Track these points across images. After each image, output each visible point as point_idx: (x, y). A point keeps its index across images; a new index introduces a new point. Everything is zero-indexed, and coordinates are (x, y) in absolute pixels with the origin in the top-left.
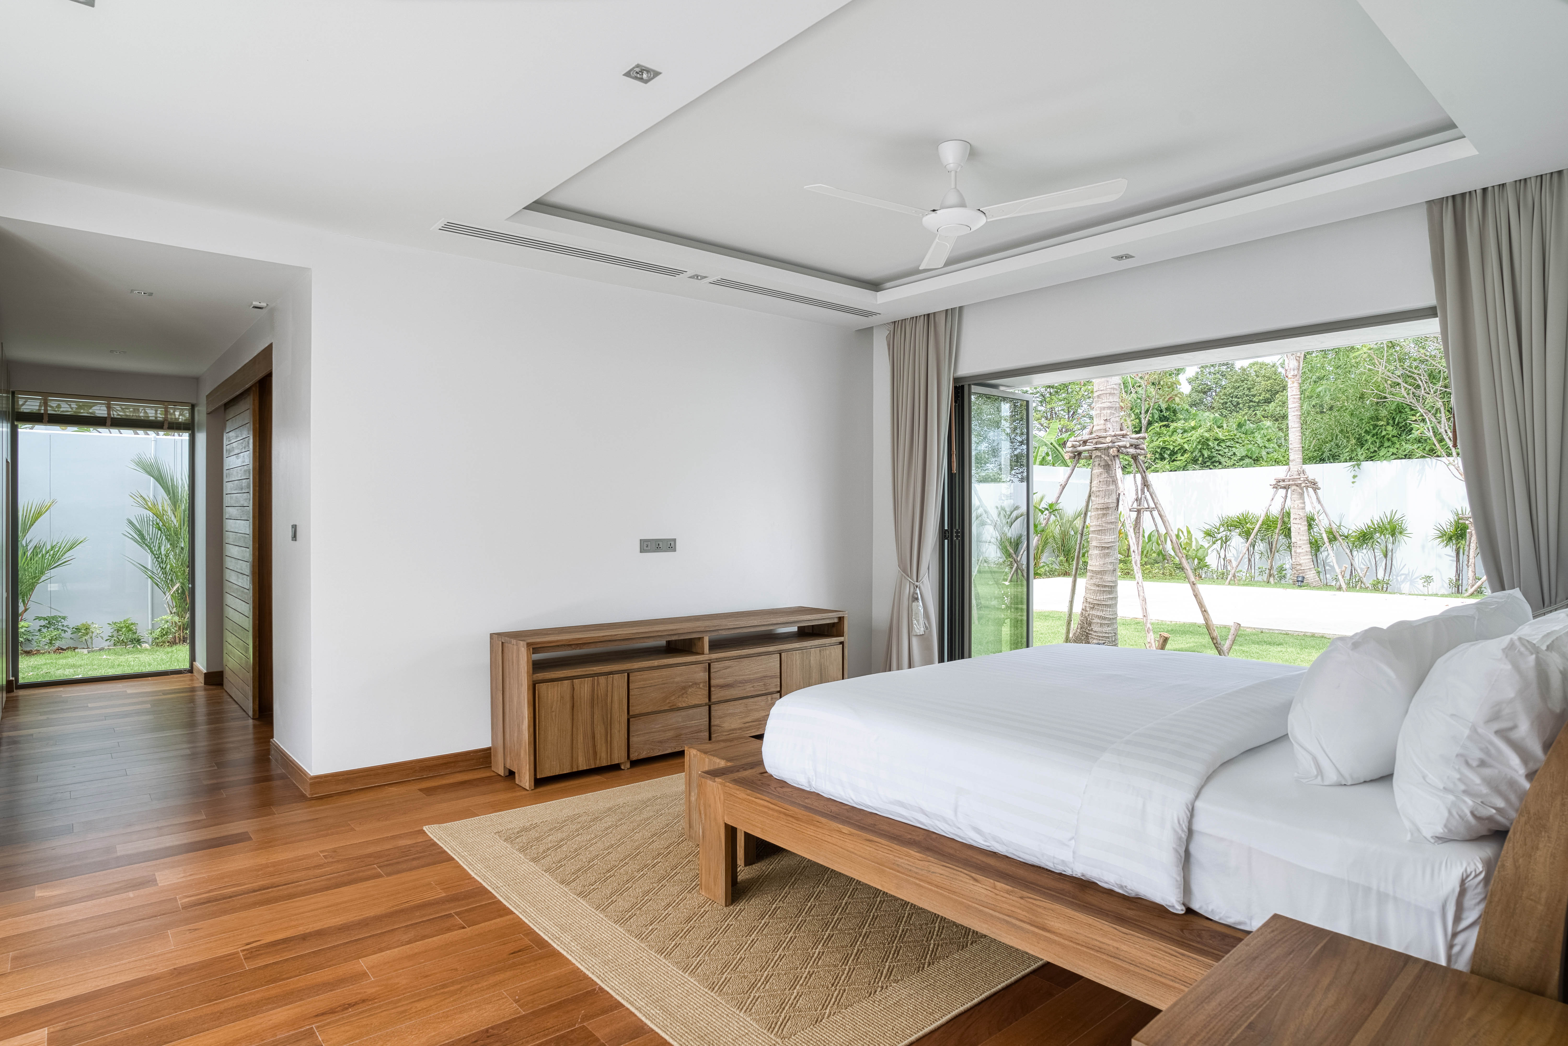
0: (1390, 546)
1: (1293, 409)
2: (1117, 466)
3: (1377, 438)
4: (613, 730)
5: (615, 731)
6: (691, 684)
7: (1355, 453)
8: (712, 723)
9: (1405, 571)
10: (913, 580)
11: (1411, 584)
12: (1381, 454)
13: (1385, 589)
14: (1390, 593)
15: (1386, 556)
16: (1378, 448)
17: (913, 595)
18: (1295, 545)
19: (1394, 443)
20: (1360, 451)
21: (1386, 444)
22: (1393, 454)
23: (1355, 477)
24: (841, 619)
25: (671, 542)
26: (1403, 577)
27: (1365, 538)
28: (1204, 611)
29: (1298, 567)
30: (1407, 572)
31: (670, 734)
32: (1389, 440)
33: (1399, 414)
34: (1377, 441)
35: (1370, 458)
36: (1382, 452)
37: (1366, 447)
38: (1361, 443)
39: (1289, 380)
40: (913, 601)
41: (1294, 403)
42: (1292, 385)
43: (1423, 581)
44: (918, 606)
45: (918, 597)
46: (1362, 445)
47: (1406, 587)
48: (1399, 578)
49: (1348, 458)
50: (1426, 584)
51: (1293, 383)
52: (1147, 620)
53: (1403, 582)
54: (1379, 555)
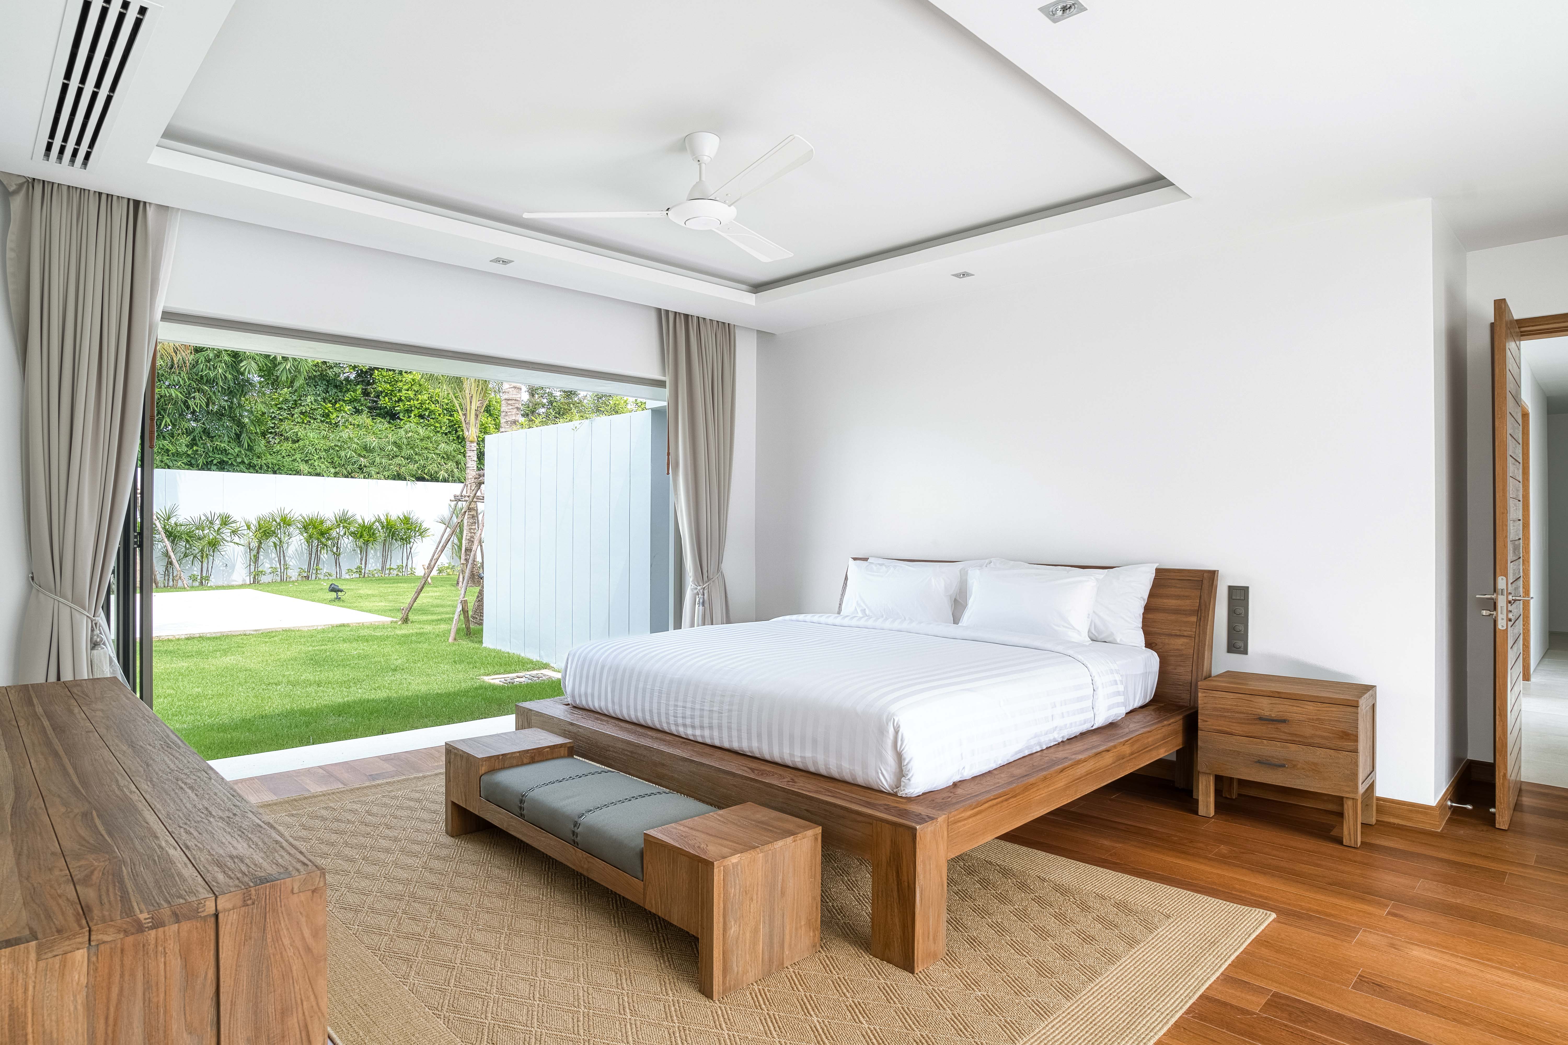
10: (91, 614)
17: (92, 638)
40: (92, 648)
45: (101, 641)
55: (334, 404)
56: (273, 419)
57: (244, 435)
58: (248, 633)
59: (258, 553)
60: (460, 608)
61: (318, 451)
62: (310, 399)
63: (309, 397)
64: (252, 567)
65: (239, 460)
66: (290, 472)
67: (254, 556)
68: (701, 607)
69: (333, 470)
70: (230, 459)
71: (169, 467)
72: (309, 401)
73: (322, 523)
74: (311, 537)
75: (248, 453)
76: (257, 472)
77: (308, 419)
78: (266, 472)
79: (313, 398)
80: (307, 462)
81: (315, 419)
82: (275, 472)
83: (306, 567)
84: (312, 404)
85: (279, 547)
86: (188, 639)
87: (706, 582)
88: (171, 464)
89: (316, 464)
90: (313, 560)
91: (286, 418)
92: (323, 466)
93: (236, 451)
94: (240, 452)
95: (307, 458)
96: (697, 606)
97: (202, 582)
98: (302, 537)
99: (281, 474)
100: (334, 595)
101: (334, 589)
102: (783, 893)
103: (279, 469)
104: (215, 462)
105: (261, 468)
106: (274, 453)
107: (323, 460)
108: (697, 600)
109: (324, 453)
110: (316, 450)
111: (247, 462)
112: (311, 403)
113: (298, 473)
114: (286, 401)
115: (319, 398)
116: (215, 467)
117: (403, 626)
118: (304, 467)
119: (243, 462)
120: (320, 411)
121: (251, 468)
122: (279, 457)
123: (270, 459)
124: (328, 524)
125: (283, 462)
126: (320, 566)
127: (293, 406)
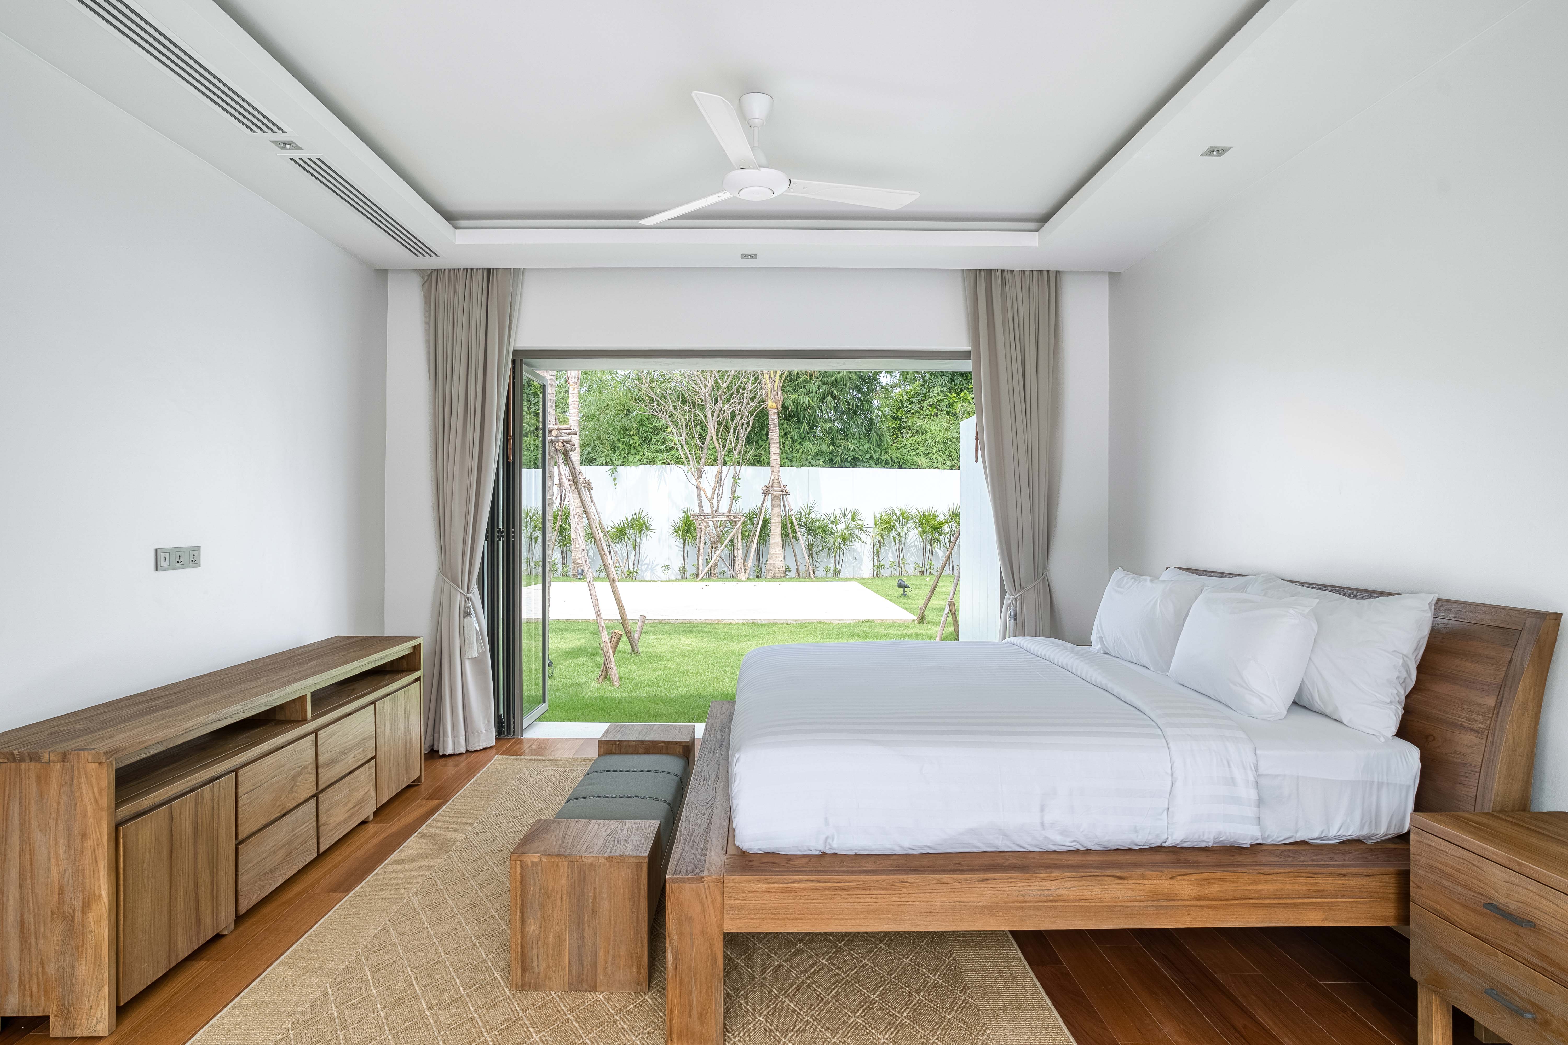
0: (638, 540)
1: (574, 414)
2: (561, 462)
3: (626, 445)
4: (219, 873)
5: (222, 874)
6: (300, 769)
7: (609, 458)
8: (320, 823)
9: (647, 561)
10: (464, 591)
11: (651, 572)
12: (630, 460)
13: (634, 578)
14: (639, 581)
15: (635, 549)
16: (627, 454)
17: (464, 609)
18: (575, 541)
19: (638, 451)
20: (614, 457)
21: (633, 451)
22: (639, 460)
23: (615, 479)
24: (417, 648)
25: (194, 552)
26: (646, 566)
27: (621, 533)
28: (621, 607)
29: (577, 561)
30: (648, 562)
31: (281, 854)
32: (634, 448)
33: (642, 426)
34: (626, 448)
35: (623, 464)
36: (631, 458)
37: (618, 452)
38: (614, 450)
39: (571, 387)
40: (464, 617)
41: (574, 408)
42: (573, 392)
43: (663, 569)
44: (472, 623)
45: (470, 612)
46: (615, 451)
47: (648, 575)
48: (643, 567)
49: (604, 462)
50: (665, 572)
51: (574, 389)
52: (601, 619)
53: (646, 570)
54: (630, 547)
55: (958, 394)
56: (907, 413)
57: (873, 432)
58: (789, 622)
59: (880, 547)
60: (947, 610)
61: (937, 444)
62: (937, 390)
63: (936, 388)
64: (876, 561)
65: (868, 456)
66: (913, 466)
67: (877, 550)
68: (1012, 622)
69: (949, 463)
70: (861, 455)
71: (812, 466)
72: (936, 392)
73: (935, 517)
74: (924, 532)
75: (877, 449)
76: (884, 467)
77: (935, 411)
78: (892, 467)
79: (939, 389)
80: (926, 455)
81: (941, 410)
82: (900, 467)
83: (920, 562)
84: (938, 395)
85: (900, 541)
86: (743, 624)
87: (1019, 592)
88: (814, 463)
89: (934, 456)
90: (927, 555)
91: (918, 412)
92: (940, 459)
93: (866, 448)
94: (870, 448)
95: (928, 451)
96: (1008, 620)
97: (835, 574)
98: (917, 532)
99: (905, 468)
100: (901, 590)
101: (901, 585)
102: (594, 912)
103: (903, 463)
104: (849, 459)
105: (887, 463)
106: (901, 447)
107: (941, 453)
108: (1009, 612)
109: (942, 446)
110: (935, 442)
111: (875, 458)
112: (938, 393)
113: (920, 467)
114: (917, 394)
115: (945, 389)
116: (849, 464)
117: (918, 626)
118: (923, 460)
119: (871, 458)
120: (946, 402)
121: (879, 463)
122: (905, 451)
123: (896, 454)
124: (941, 518)
125: (907, 457)
126: (933, 562)
127: (923, 399)
